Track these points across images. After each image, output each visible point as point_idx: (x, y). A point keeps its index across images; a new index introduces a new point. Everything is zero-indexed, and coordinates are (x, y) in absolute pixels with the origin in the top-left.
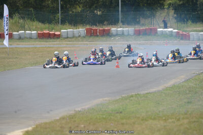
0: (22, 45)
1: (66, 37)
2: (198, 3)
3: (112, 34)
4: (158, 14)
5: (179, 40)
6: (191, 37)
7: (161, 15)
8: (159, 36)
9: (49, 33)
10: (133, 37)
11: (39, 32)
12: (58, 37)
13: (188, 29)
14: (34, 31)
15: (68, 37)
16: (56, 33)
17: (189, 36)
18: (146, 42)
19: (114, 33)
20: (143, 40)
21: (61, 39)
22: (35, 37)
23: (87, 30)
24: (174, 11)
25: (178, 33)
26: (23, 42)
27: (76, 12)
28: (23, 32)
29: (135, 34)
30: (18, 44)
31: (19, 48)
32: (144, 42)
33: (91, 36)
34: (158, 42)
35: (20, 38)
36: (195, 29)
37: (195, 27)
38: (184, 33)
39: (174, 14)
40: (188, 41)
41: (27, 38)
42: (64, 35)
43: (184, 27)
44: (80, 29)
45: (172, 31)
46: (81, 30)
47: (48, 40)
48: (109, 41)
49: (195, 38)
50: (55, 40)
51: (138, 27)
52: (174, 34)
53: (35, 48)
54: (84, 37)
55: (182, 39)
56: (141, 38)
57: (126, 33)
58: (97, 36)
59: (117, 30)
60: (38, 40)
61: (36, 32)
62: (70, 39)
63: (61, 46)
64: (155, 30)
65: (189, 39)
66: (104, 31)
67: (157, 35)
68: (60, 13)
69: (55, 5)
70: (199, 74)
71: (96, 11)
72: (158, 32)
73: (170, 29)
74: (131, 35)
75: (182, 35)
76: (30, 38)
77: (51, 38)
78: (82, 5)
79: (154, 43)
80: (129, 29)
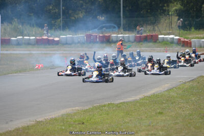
0: (19, 51)
1: (65, 43)
2: (202, 9)
3: (112, 40)
4: (162, 20)
5: (180, 47)
6: (193, 45)
7: (164, 21)
9: (46, 39)
10: (134, 44)
11: (37, 38)
12: (57, 43)
13: (190, 36)
14: (32, 36)
15: (67, 44)
16: (57, 39)
17: (191, 43)
18: (147, 49)
19: (114, 39)
20: (144, 47)
21: (60, 45)
22: (33, 43)
23: (87, 36)
24: (177, 17)
25: (179, 40)
26: (21, 48)
27: (78, 18)
28: (22, 37)
29: (135, 40)
30: (14, 50)
31: (14, 54)
32: (144, 49)
33: (90, 42)
34: (159, 49)
35: (18, 44)
36: (197, 36)
37: (197, 34)
38: (186, 40)
41: (25, 44)
42: (64, 41)
43: (186, 34)
44: (80, 35)
45: (173, 38)
48: (109, 47)
49: (197, 45)
50: (54, 46)
52: (176, 41)
53: (31, 54)
54: (84, 43)
55: (183, 46)
56: (142, 44)
57: (126, 40)
58: (97, 42)
59: (117, 36)
60: (36, 46)
61: (34, 38)
62: (69, 46)
64: (157, 36)
65: (191, 47)
66: (104, 37)
67: (158, 42)
68: (61, 19)
69: (57, 10)
70: (185, 83)
71: (98, 17)
72: (159, 39)
73: (172, 36)
74: (131, 42)
75: (184, 42)
76: (29, 43)
77: (49, 44)
78: (84, 10)
79: (154, 50)
80: (130, 36)
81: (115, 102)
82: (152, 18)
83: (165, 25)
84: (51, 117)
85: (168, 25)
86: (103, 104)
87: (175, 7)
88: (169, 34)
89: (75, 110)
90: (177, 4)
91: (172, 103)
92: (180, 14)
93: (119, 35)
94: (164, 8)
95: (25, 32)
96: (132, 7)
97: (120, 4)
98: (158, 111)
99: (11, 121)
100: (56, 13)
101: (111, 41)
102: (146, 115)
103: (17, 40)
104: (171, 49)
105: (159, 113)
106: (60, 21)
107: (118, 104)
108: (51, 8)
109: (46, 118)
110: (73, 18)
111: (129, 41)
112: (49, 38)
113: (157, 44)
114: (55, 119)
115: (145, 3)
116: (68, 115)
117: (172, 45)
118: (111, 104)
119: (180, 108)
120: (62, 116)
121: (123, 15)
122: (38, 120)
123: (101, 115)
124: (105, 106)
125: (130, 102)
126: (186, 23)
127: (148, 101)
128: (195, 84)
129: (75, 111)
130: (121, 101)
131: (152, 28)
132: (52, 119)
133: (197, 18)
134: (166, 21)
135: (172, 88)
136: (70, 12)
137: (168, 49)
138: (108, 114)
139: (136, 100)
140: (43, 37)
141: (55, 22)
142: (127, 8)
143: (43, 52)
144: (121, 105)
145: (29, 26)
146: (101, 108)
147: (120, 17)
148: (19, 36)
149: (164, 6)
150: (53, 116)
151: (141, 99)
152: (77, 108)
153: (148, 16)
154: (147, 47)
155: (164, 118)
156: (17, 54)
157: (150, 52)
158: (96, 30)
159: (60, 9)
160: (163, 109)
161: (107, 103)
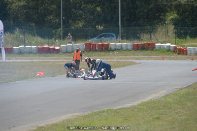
0: (21, 59)
1: (66, 51)
3: (111, 48)
4: (159, 29)
5: (176, 54)
6: (188, 52)
7: (160, 30)
8: (156, 50)
9: (48, 48)
10: (132, 52)
11: (39, 47)
12: (58, 51)
13: (186, 44)
14: (34, 45)
15: (67, 52)
16: (57, 48)
17: (186, 51)
18: (144, 56)
19: (113, 48)
20: (141, 55)
21: (60, 53)
22: (35, 52)
23: (86, 44)
24: (174, 26)
25: (175, 48)
26: (23, 56)
27: (77, 27)
28: (23, 46)
29: (133, 49)
30: (16, 59)
31: (16, 62)
32: (142, 56)
33: (90, 50)
34: (156, 56)
35: (21, 53)
36: (193, 44)
37: (193, 42)
38: (181, 48)
39: (174, 29)
40: (185, 56)
41: (27, 52)
42: (64, 50)
43: (182, 42)
45: (170, 46)
46: (81, 45)
47: (47, 55)
48: (108, 56)
49: (192, 52)
50: (55, 55)
51: (136, 42)
52: (172, 49)
53: (33, 62)
55: (179, 54)
56: (139, 52)
57: (124, 48)
58: (96, 50)
59: (116, 45)
60: (37, 54)
61: (35, 47)
62: (69, 54)
63: (59, 60)
64: (154, 44)
65: (187, 54)
66: (103, 45)
67: (155, 50)
68: (62, 28)
69: (58, 20)
70: (181, 89)
71: (97, 26)
72: (156, 47)
73: (168, 44)
74: (129, 50)
75: (180, 50)
76: (30, 52)
77: (50, 53)
78: (84, 20)
79: (151, 58)
80: (128, 44)
81: (113, 108)
82: (149, 27)
83: (161, 33)
84: (52, 123)
85: (165, 33)
86: (102, 110)
87: (172, 16)
88: (166, 42)
89: (75, 115)
90: (173, 13)
91: (169, 109)
92: (176, 23)
93: (117, 44)
94: (161, 17)
95: (27, 42)
96: (130, 17)
97: (118, 14)
98: (155, 116)
99: (14, 126)
100: (56, 22)
101: (109, 49)
102: (144, 120)
103: (19, 49)
104: (168, 56)
105: (157, 118)
106: (61, 30)
107: (116, 110)
108: (51, 17)
109: (47, 123)
110: (73, 28)
111: (127, 49)
112: (50, 47)
113: (153, 52)
114: (56, 125)
115: (142, 13)
116: (68, 121)
117: (168, 53)
118: (110, 109)
119: (177, 113)
120: (63, 121)
121: (121, 24)
122: (40, 125)
123: (100, 120)
124: (104, 112)
125: (128, 108)
126: (182, 31)
127: (145, 107)
128: (191, 90)
129: (75, 117)
130: (120, 107)
131: (149, 36)
132: (53, 125)
133: (192, 27)
134: (163, 30)
135: (169, 95)
136: (70, 21)
137: (165, 56)
138: (107, 120)
139: (134, 106)
140: (44, 46)
141: (56, 32)
142: (125, 18)
143: (44, 60)
144: (119, 110)
145: (30, 35)
146: (101, 114)
147: (118, 26)
148: (21, 45)
149: (161, 15)
150: (54, 122)
151: (138, 105)
152: (77, 114)
153: (145, 26)
154: (144, 55)
155: (161, 123)
156: (19, 62)
157: (148, 59)
158: (95, 39)
159: (61, 19)
160: (160, 114)
161: (106, 109)
